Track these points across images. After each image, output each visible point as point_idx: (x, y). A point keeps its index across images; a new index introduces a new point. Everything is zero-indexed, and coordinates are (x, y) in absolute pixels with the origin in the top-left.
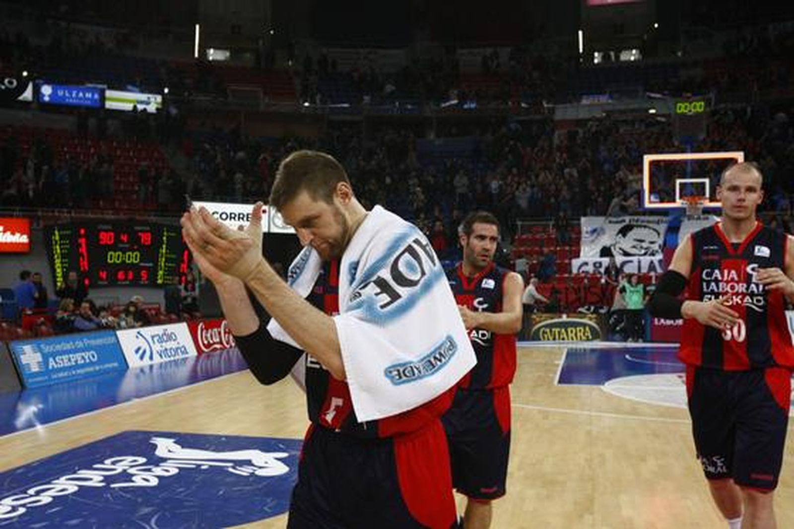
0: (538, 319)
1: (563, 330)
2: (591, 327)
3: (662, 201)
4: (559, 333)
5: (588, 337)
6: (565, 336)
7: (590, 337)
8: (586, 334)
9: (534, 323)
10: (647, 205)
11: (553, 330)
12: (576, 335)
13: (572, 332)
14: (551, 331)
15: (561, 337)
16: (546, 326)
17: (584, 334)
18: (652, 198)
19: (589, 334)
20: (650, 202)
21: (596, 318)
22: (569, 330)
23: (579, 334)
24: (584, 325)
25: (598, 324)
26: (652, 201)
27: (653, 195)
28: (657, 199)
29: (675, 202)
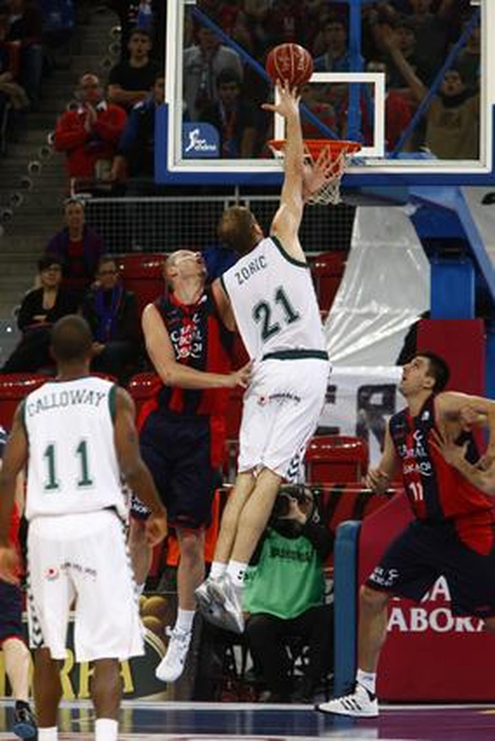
3: (225, 152)
7: (129, 687)
10: (177, 164)
18: (197, 143)
19: (125, 673)
20: (188, 156)
21: (159, 612)
23: (84, 672)
26: (193, 149)
27: (197, 132)
28: (208, 143)
29: (272, 157)
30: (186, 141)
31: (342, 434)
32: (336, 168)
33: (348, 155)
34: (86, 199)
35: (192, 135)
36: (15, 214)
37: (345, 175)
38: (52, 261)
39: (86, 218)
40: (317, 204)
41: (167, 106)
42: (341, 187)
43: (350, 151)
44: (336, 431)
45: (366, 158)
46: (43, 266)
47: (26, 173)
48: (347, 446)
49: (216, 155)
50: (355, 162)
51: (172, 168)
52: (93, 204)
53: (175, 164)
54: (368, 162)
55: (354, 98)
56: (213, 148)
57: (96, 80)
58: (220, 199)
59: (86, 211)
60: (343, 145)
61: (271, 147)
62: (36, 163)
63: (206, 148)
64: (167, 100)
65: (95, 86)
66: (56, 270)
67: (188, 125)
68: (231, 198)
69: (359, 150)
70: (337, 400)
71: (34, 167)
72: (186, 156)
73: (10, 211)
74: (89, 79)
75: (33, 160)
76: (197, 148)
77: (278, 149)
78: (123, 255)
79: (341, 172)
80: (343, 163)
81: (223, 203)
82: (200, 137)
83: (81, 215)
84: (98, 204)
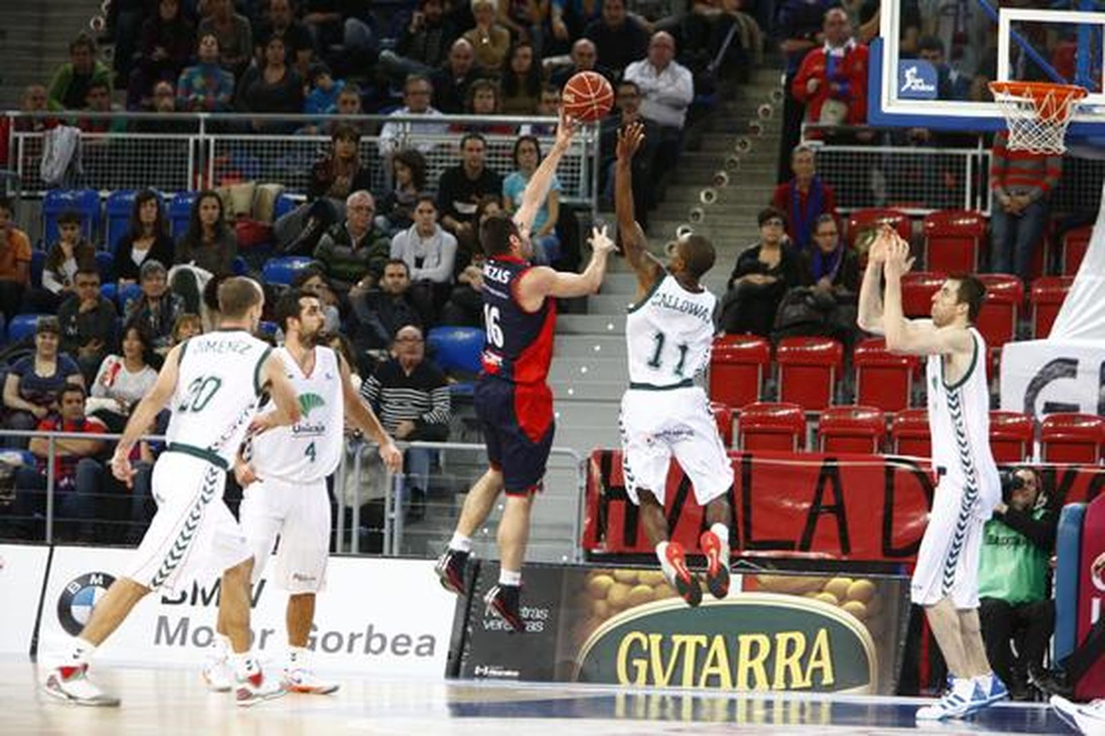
0: (618, 592)
1: (719, 642)
2: (838, 633)
3: (945, 93)
4: (701, 653)
5: (818, 672)
6: (723, 670)
7: (828, 679)
8: (813, 664)
9: (600, 605)
10: (891, 104)
11: (677, 639)
12: (769, 663)
13: (754, 648)
14: (665, 646)
15: (708, 670)
16: (646, 624)
17: (803, 661)
18: (914, 82)
19: (826, 663)
20: (904, 95)
21: (865, 597)
22: (745, 640)
23: (781, 661)
24: (809, 623)
25: (864, 618)
26: (909, 89)
27: (914, 70)
28: (926, 83)
29: (992, 100)
30: (902, 79)
31: (1082, 412)
32: (1061, 115)
33: (1075, 101)
34: (818, 147)
35: (908, 74)
36: (742, 161)
37: (1071, 123)
38: (774, 215)
39: (817, 168)
40: (1042, 154)
41: (882, 40)
42: (1066, 135)
43: (1075, 97)
44: (1076, 408)
45: (1095, 106)
46: (763, 219)
47: (757, 116)
48: (1085, 424)
49: (935, 95)
50: (1082, 109)
51: (886, 108)
52: (823, 153)
53: (889, 104)
54: (1097, 110)
55: (1084, 40)
56: (932, 88)
57: (844, 16)
58: (961, 151)
59: (816, 160)
60: (1070, 90)
61: (992, 90)
62: (767, 106)
63: (923, 88)
64: (882, 34)
65: (841, 23)
66: (777, 224)
67: (905, 61)
68: (973, 151)
69: (1086, 96)
70: (1079, 375)
71: (766, 111)
72: (902, 96)
73: (737, 159)
74: (837, 15)
75: (763, 102)
76: (914, 88)
77: (1001, 91)
78: (853, 210)
79: (1066, 121)
80: (1069, 110)
81: (965, 156)
82: (918, 76)
83: (811, 166)
84: (830, 153)
